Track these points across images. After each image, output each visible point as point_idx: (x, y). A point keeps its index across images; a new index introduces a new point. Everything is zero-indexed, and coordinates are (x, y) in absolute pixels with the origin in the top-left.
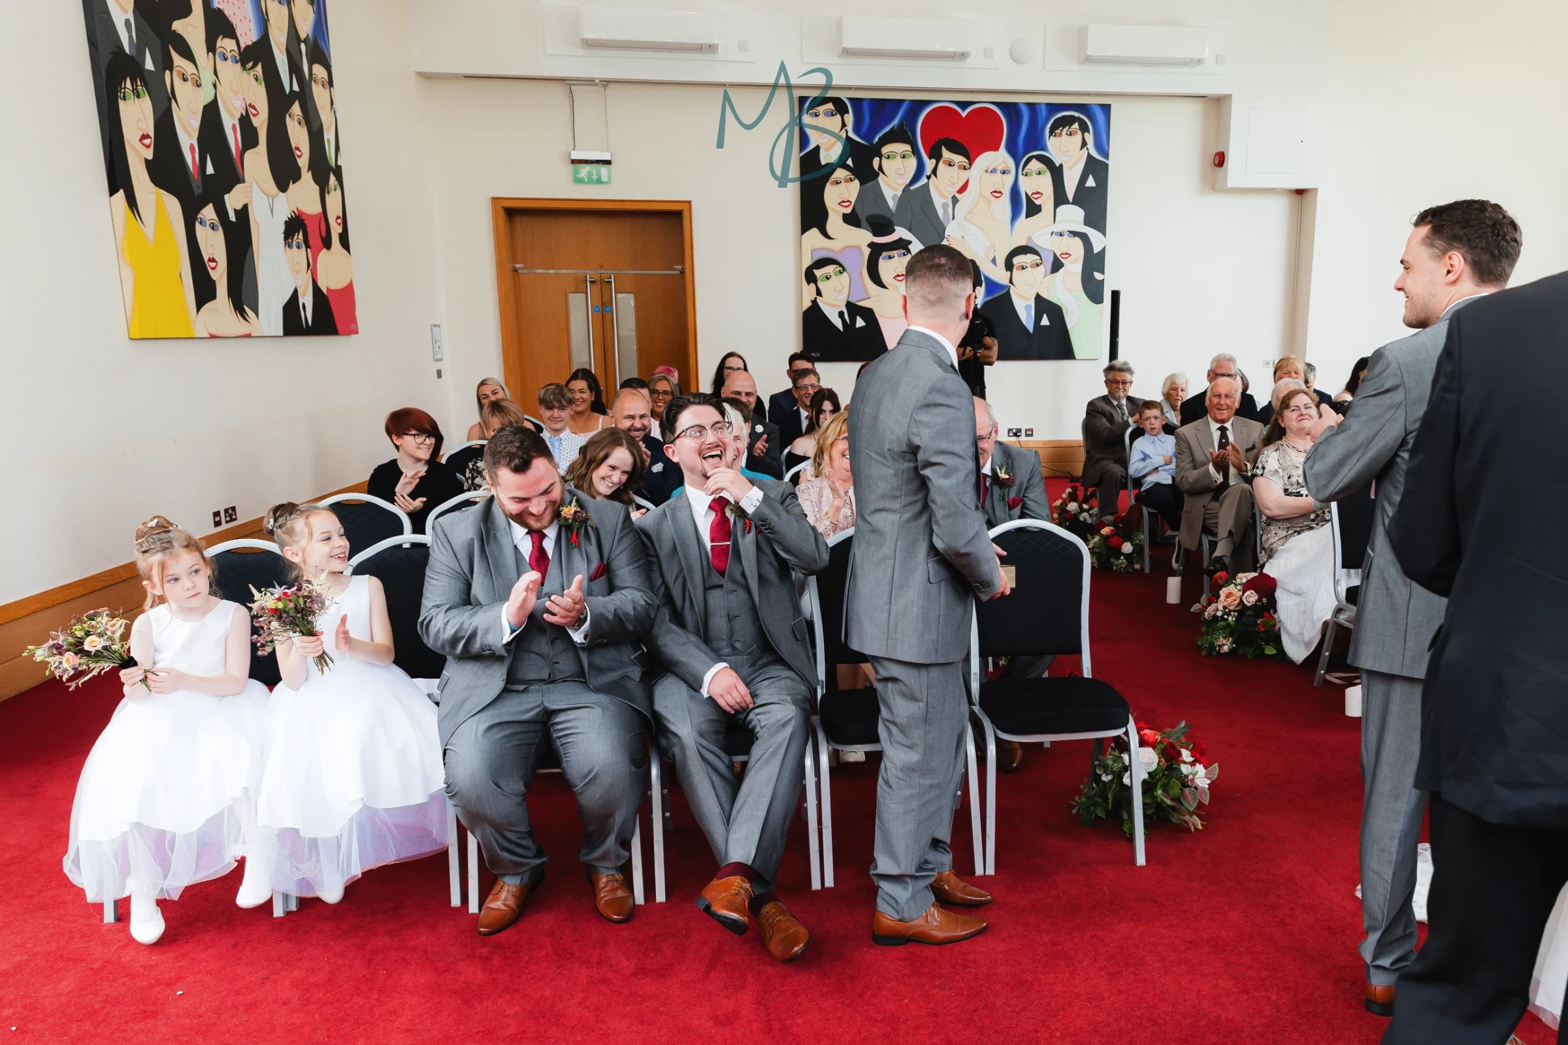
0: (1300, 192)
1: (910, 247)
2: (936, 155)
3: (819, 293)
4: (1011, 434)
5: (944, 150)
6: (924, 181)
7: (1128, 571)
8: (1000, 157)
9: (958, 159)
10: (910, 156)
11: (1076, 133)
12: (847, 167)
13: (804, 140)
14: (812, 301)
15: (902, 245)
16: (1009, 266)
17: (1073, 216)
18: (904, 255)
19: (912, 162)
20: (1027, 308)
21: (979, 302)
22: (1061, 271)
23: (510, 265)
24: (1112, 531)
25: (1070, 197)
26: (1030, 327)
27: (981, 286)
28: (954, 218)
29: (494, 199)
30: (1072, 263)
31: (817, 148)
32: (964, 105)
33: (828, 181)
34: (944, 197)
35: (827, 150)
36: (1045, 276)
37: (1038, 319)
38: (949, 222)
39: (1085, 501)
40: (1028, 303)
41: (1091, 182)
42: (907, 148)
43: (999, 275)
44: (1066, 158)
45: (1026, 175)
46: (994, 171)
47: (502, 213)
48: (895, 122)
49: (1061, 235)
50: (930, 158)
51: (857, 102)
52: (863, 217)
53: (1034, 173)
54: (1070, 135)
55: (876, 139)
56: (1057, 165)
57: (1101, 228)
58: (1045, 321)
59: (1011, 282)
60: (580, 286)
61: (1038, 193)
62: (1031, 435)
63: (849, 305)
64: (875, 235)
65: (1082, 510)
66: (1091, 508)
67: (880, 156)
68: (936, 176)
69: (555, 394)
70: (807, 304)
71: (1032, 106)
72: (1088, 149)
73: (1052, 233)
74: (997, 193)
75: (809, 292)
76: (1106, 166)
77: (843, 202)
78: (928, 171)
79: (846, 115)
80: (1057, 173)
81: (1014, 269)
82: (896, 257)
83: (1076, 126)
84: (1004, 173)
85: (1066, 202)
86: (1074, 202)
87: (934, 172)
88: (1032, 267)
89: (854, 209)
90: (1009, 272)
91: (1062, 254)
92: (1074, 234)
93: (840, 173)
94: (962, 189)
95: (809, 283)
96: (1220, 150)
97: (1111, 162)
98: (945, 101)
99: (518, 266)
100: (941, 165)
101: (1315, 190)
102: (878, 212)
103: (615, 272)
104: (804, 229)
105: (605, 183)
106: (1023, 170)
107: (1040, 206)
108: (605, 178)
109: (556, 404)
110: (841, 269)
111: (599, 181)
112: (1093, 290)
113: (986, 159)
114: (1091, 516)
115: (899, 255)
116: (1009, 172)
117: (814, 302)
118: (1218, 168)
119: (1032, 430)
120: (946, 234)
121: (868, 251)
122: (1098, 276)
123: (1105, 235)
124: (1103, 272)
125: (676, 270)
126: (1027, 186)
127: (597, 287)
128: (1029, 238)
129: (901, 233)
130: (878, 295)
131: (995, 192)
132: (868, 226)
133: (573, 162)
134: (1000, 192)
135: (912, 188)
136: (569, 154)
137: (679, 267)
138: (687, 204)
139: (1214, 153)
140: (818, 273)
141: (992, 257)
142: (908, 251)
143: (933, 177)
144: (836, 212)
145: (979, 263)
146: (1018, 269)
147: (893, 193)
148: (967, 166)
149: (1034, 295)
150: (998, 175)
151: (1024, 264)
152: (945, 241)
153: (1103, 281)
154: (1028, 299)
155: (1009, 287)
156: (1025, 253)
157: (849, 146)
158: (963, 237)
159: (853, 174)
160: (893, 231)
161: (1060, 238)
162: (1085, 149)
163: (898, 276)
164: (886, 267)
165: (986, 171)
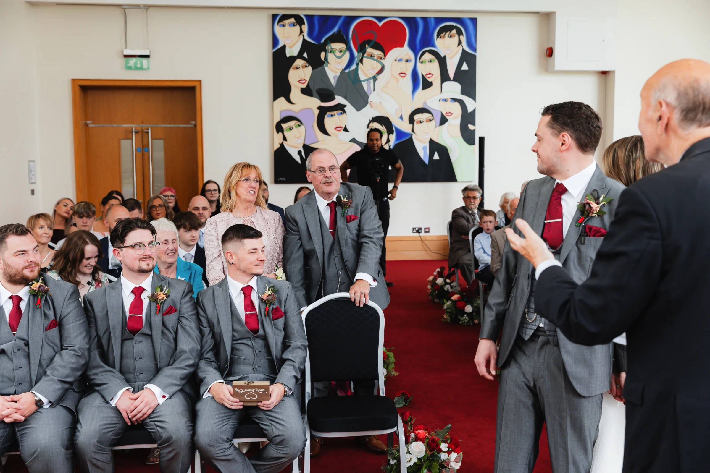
0: (604, 73)
1: (345, 109)
2: (362, 50)
3: (285, 139)
4: (415, 231)
5: (367, 47)
6: (353, 67)
7: (470, 324)
8: (405, 51)
9: (377, 53)
10: (345, 51)
11: (454, 36)
12: (304, 59)
13: (275, 41)
14: (280, 144)
15: (340, 108)
16: (411, 121)
17: (453, 89)
18: (342, 114)
19: (347, 55)
20: (424, 148)
21: (392, 143)
22: (447, 124)
23: (84, 122)
24: (459, 297)
25: (452, 77)
26: (427, 161)
27: (393, 133)
28: (374, 90)
29: (74, 80)
30: (454, 118)
31: (284, 47)
32: (380, 19)
33: (291, 67)
34: (368, 77)
35: (291, 47)
36: (436, 127)
37: (431, 155)
38: (371, 93)
39: (448, 277)
40: (424, 145)
41: (465, 67)
42: (342, 46)
43: (405, 127)
44: (448, 52)
45: (422, 62)
46: (400, 60)
47: (78, 88)
49: (446, 101)
50: (359, 52)
51: (310, 18)
52: (314, 89)
53: (427, 62)
54: (451, 37)
55: (323, 40)
56: (442, 56)
57: (473, 96)
58: (436, 157)
59: (413, 131)
60: (128, 135)
61: (430, 74)
62: (428, 232)
63: (305, 147)
64: (323, 101)
65: (446, 283)
66: (452, 282)
67: (326, 51)
68: (362, 63)
69: (85, 208)
70: (277, 146)
71: (425, 20)
72: (462, 46)
73: (440, 100)
74: (403, 74)
75: (278, 138)
76: (474, 57)
77: (301, 80)
79: (303, 26)
80: (442, 62)
81: (415, 123)
82: (336, 116)
83: (454, 31)
84: (407, 61)
85: (449, 79)
86: (454, 80)
87: (361, 61)
88: (427, 121)
89: (308, 85)
90: (411, 125)
91: (447, 113)
92: (455, 100)
93: (299, 62)
94: (380, 72)
95: (278, 132)
96: (550, 46)
98: (368, 16)
99: (88, 122)
100: (365, 57)
101: (614, 72)
102: (323, 86)
103: (151, 126)
104: (275, 97)
105: (146, 69)
106: (420, 59)
107: (431, 82)
108: (145, 66)
109: (85, 214)
110: (299, 123)
111: (141, 68)
112: (468, 137)
113: (395, 53)
114: (452, 287)
115: (338, 114)
116: (410, 61)
117: (282, 145)
118: (549, 58)
119: (429, 228)
120: (370, 100)
121: (318, 111)
122: (471, 127)
123: (475, 100)
124: (474, 124)
125: (191, 124)
126: (422, 70)
127: (140, 135)
128: (425, 103)
129: (339, 100)
130: (324, 140)
131: (402, 73)
132: (317, 95)
133: (126, 56)
134: (405, 74)
135: (347, 71)
136: (123, 51)
137: (194, 122)
138: (199, 82)
139: (546, 48)
140: (284, 126)
141: (400, 116)
142: (344, 112)
143: (360, 64)
144: (297, 87)
145: (391, 119)
146: (417, 122)
147: (334, 74)
148: (383, 57)
149: (429, 140)
150: (403, 62)
151: (422, 120)
152: (368, 105)
153: (474, 130)
154: (425, 142)
155: (412, 134)
156: (422, 113)
157: (305, 45)
158: (380, 102)
159: (308, 62)
160: (334, 98)
161: (445, 103)
162: (460, 46)
163: (337, 127)
164: (329, 122)
165: (396, 60)
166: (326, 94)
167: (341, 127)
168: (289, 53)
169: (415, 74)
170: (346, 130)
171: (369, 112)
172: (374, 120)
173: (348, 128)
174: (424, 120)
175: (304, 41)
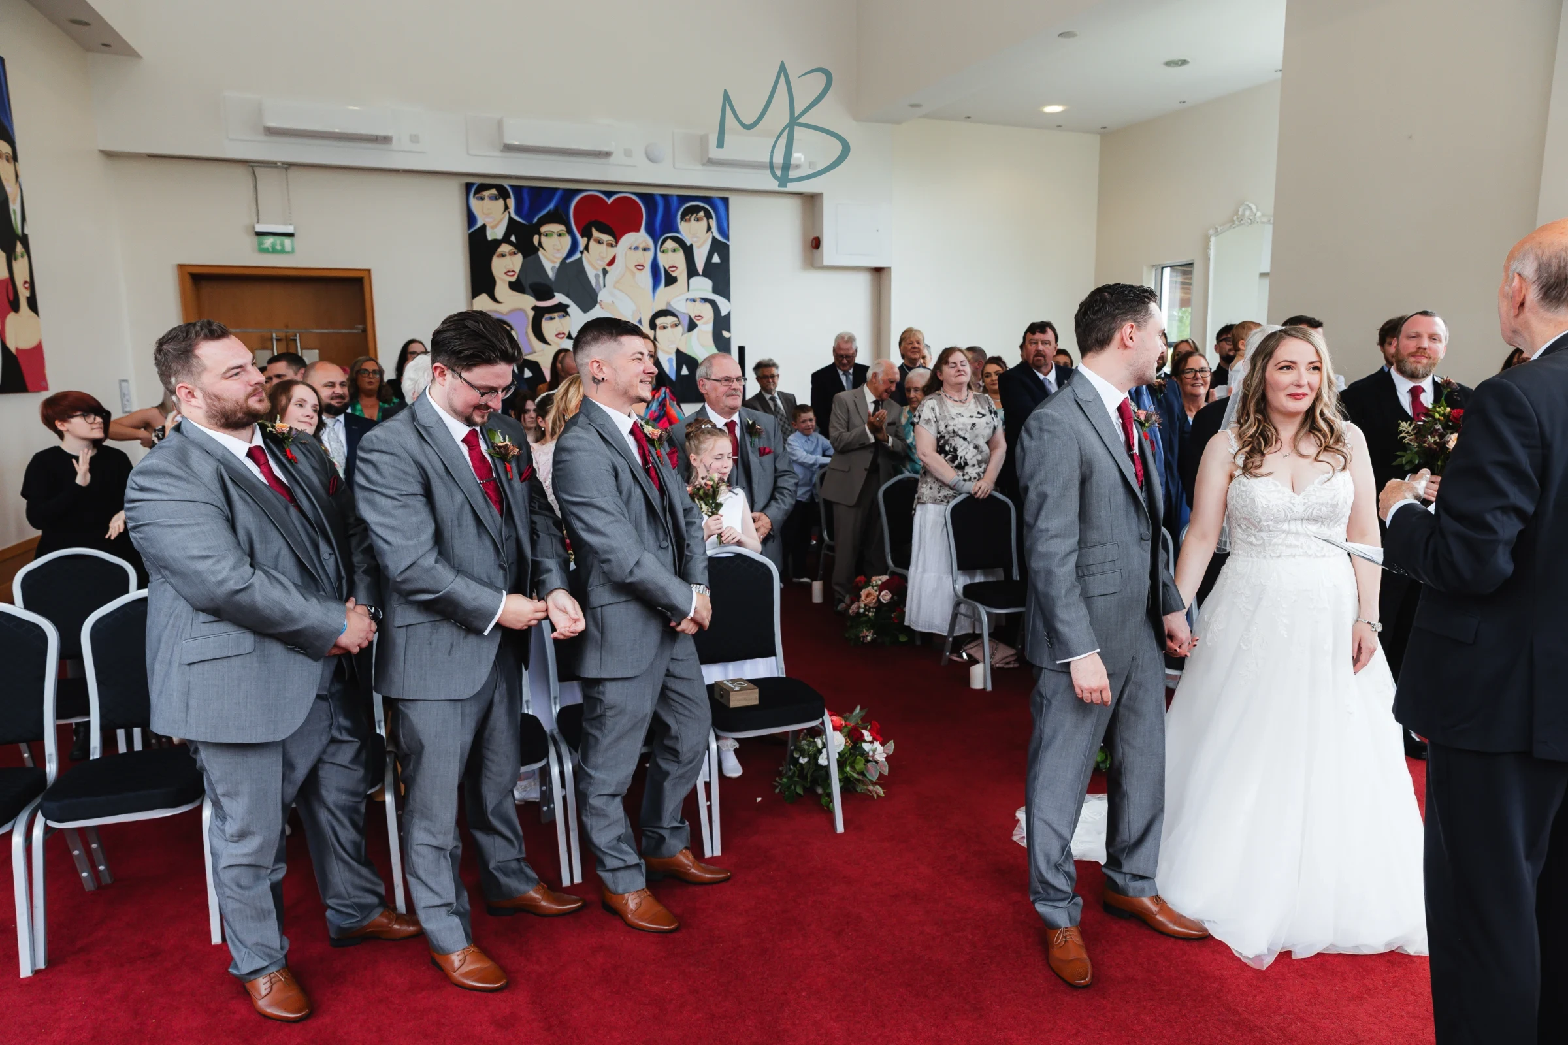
0: (878, 271)
2: (587, 234)
5: (593, 230)
6: (577, 256)
8: (641, 237)
9: (606, 238)
10: (564, 235)
11: (702, 219)
12: (511, 243)
13: (471, 218)
15: (562, 309)
16: (653, 326)
17: (703, 286)
18: (564, 316)
19: (567, 240)
20: (670, 360)
22: (696, 330)
25: (700, 271)
26: (673, 377)
28: (604, 286)
29: (181, 267)
30: (706, 323)
31: (484, 227)
32: (609, 194)
33: (494, 253)
34: (596, 269)
35: (493, 227)
36: (683, 334)
37: (679, 369)
38: (600, 290)
40: (670, 356)
41: (716, 259)
42: (562, 228)
44: (695, 239)
45: (663, 252)
46: (636, 248)
47: (187, 278)
48: (551, 206)
49: (694, 301)
50: (583, 236)
51: (517, 190)
52: (526, 283)
53: (670, 251)
54: (698, 220)
55: (535, 220)
56: (688, 244)
57: (726, 295)
58: (685, 371)
60: (267, 343)
61: (674, 267)
64: (538, 299)
67: (540, 234)
68: (588, 251)
71: (665, 197)
72: (712, 233)
73: (687, 299)
74: (640, 267)
76: (727, 247)
77: (509, 272)
78: (581, 248)
79: (508, 200)
80: (688, 251)
81: (657, 329)
82: (557, 319)
83: (702, 214)
85: (698, 274)
86: (704, 274)
87: (587, 248)
88: (672, 327)
89: (518, 278)
90: (653, 332)
91: (696, 316)
93: (505, 248)
94: (611, 263)
96: (815, 236)
97: (733, 244)
98: (593, 190)
100: (592, 243)
101: (889, 269)
102: (537, 279)
103: (301, 330)
104: (475, 294)
105: (288, 253)
106: (661, 247)
107: (676, 277)
108: (288, 248)
111: (283, 251)
112: (723, 346)
113: (629, 239)
115: (559, 317)
116: (649, 249)
118: (815, 251)
120: (599, 298)
121: (533, 313)
122: (725, 334)
123: (729, 300)
124: (729, 330)
125: (357, 329)
126: (664, 261)
127: (283, 344)
128: (668, 304)
129: (559, 298)
130: (542, 350)
131: (639, 265)
132: (530, 291)
133: (259, 234)
134: (642, 266)
135: (568, 261)
136: (254, 228)
137: (361, 326)
138: (367, 272)
139: (811, 238)
141: (638, 320)
142: (567, 314)
143: (585, 252)
144: (503, 280)
146: (660, 328)
147: (552, 264)
148: (614, 244)
149: (675, 350)
150: (640, 252)
151: (665, 325)
152: (598, 306)
153: (729, 338)
154: (670, 353)
156: (666, 316)
157: (512, 226)
158: (613, 300)
159: (516, 248)
160: (552, 297)
161: (692, 304)
162: (710, 232)
163: (559, 334)
164: (550, 327)
165: (630, 248)
166: (542, 290)
167: (563, 334)
168: (491, 235)
170: (570, 337)
174: (669, 325)
175: (511, 219)
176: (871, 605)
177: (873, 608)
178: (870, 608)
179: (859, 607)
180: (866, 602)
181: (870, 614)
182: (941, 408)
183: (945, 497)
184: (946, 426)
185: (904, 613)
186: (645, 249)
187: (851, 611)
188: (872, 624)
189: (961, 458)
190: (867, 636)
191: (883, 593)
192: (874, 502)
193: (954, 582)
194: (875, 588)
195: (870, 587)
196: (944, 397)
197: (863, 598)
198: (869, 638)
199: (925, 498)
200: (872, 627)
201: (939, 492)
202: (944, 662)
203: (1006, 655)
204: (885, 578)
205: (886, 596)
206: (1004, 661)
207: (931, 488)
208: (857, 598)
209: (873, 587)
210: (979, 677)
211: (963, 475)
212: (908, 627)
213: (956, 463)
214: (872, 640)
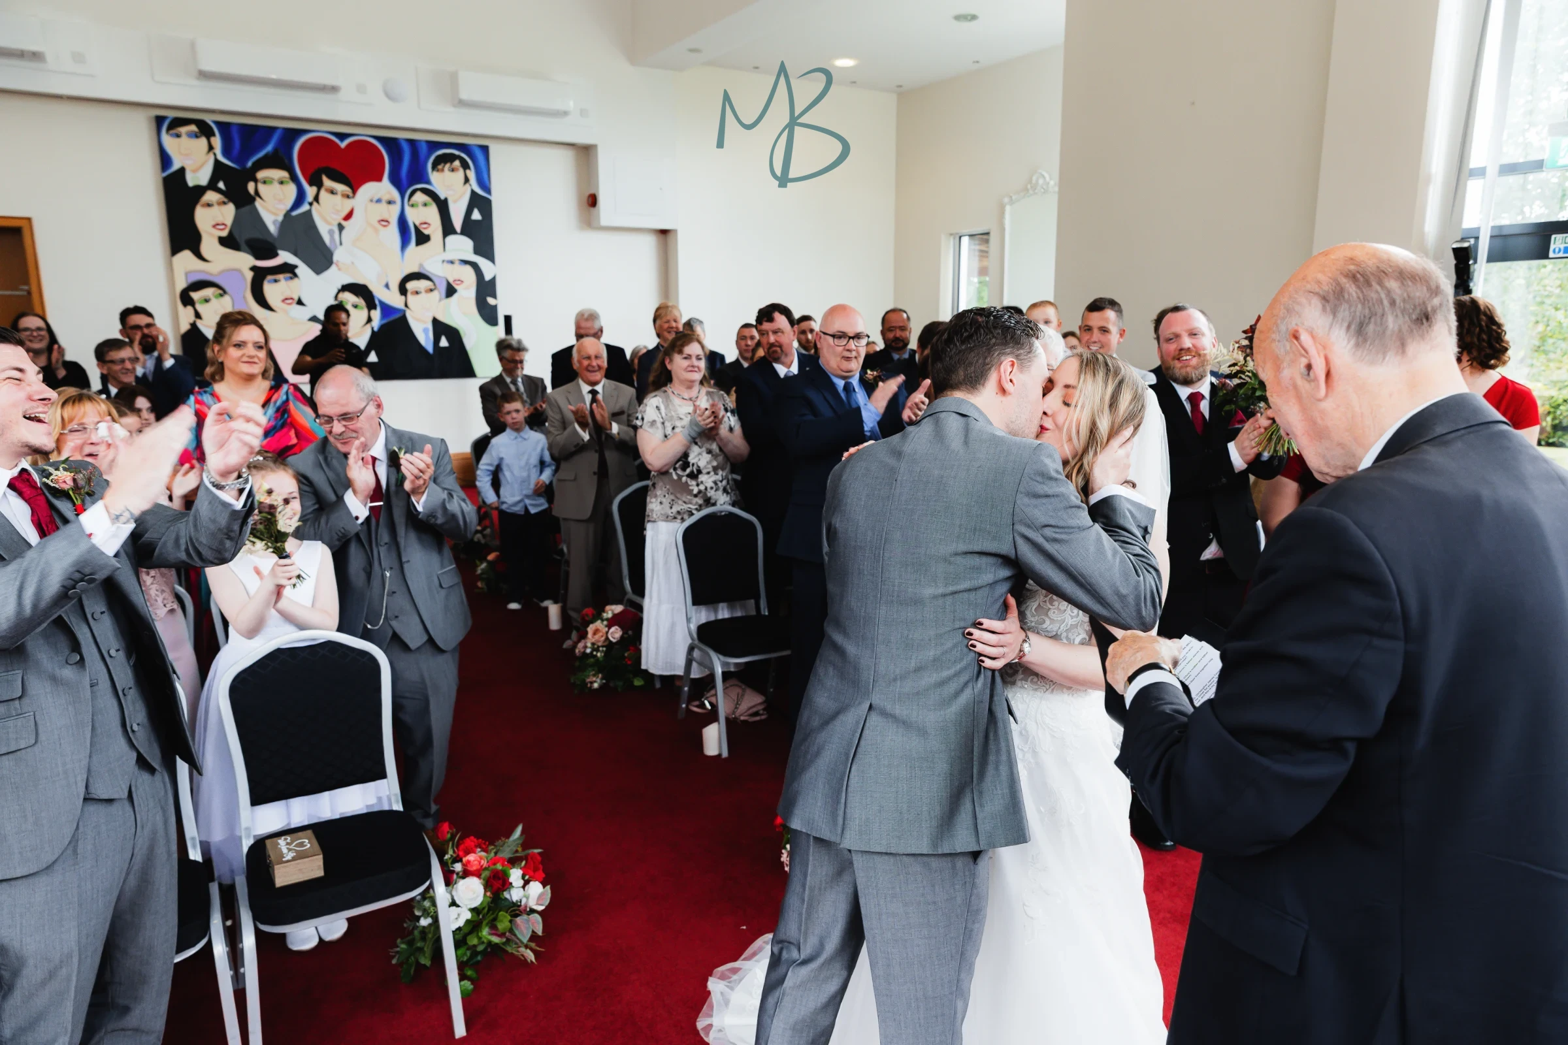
0: (664, 232)
2: (316, 182)
3: (198, 315)
5: (325, 179)
6: (305, 208)
8: (384, 188)
9: (341, 188)
10: (288, 182)
11: (458, 169)
12: (219, 191)
13: (165, 159)
14: (191, 324)
15: (289, 269)
16: (403, 290)
17: (462, 246)
18: (291, 278)
19: (291, 190)
20: (425, 330)
21: (376, 323)
22: (455, 296)
25: (458, 229)
26: (430, 349)
28: (341, 244)
30: (466, 289)
31: (182, 171)
32: (342, 136)
33: (197, 203)
34: (328, 223)
35: (195, 171)
36: (440, 301)
37: (437, 340)
38: (336, 248)
40: (425, 326)
41: (476, 215)
42: (284, 174)
43: (394, 299)
44: (450, 193)
45: (412, 206)
46: (379, 201)
48: (269, 148)
49: (452, 262)
50: (311, 184)
51: (224, 127)
52: (241, 239)
53: (420, 205)
54: (453, 170)
55: (250, 164)
57: (490, 256)
58: (444, 343)
59: (406, 305)
61: (425, 223)
64: (258, 257)
67: (256, 181)
68: (318, 202)
70: (185, 327)
71: (412, 143)
72: (471, 185)
73: (443, 261)
74: (384, 222)
75: (186, 316)
76: (489, 202)
77: (218, 224)
79: (213, 139)
80: (443, 206)
81: (409, 295)
82: (283, 281)
83: (457, 163)
85: (454, 232)
86: (463, 233)
87: (316, 199)
88: (426, 292)
89: (230, 233)
90: (403, 297)
91: (455, 281)
92: (465, 262)
93: (211, 196)
94: (348, 217)
95: (185, 305)
96: (592, 192)
97: (496, 198)
98: (322, 131)
100: (323, 194)
101: (675, 231)
102: (255, 235)
104: (175, 249)
106: (409, 200)
107: (429, 235)
110: (221, 292)
112: (488, 314)
113: (369, 189)
115: (286, 279)
116: (395, 202)
117: (194, 325)
118: (592, 209)
120: (335, 258)
121: (251, 274)
122: (491, 301)
123: (494, 263)
124: (495, 297)
125: (21, 290)
126: (414, 217)
128: (421, 266)
129: (284, 257)
130: (266, 318)
131: (383, 221)
132: (246, 248)
134: (387, 221)
135: (294, 213)
137: (25, 288)
138: (25, 221)
139: (587, 194)
140: (195, 295)
141: (384, 283)
142: (295, 275)
143: (315, 204)
144: (211, 234)
145: (372, 288)
146: (412, 294)
147: (273, 218)
148: (351, 195)
149: (431, 319)
150: (384, 205)
151: (418, 290)
152: (333, 267)
153: (495, 307)
154: (425, 323)
155: (404, 311)
156: (418, 279)
157: (219, 170)
158: (353, 263)
159: (226, 197)
160: (275, 255)
161: (450, 266)
162: (467, 185)
163: (286, 299)
164: (273, 290)
165: (371, 201)
166: (262, 247)
167: (292, 299)
168: (191, 180)
169: (403, 223)
170: (300, 302)
171: (335, 278)
172: (347, 288)
173: (304, 300)
174: (423, 291)
175: (217, 163)
176: (600, 644)
177: (603, 646)
178: (598, 647)
179: (586, 647)
180: (593, 640)
181: (599, 654)
182: (667, 407)
183: (679, 512)
184: (673, 428)
185: (639, 651)
186: (390, 202)
187: (577, 651)
188: (600, 667)
189: (693, 465)
190: (595, 682)
191: (613, 629)
192: (609, 514)
193: (688, 620)
194: (605, 623)
195: (599, 621)
196: (671, 394)
197: (590, 635)
198: (596, 685)
199: (654, 516)
200: (599, 671)
201: (671, 508)
202: (681, 715)
203: (753, 704)
204: (618, 608)
205: (615, 633)
206: (751, 711)
207: (661, 503)
208: (583, 635)
209: (603, 620)
210: (713, 740)
211: (698, 485)
212: (646, 671)
213: (688, 471)
214: (601, 687)
